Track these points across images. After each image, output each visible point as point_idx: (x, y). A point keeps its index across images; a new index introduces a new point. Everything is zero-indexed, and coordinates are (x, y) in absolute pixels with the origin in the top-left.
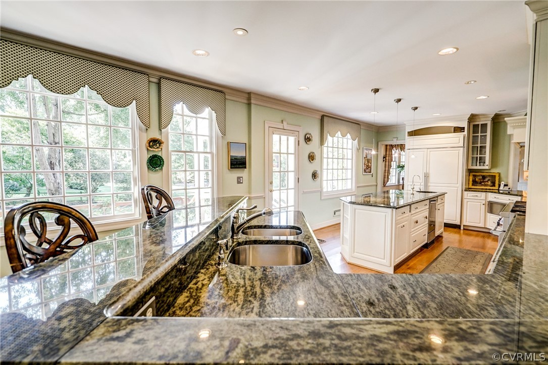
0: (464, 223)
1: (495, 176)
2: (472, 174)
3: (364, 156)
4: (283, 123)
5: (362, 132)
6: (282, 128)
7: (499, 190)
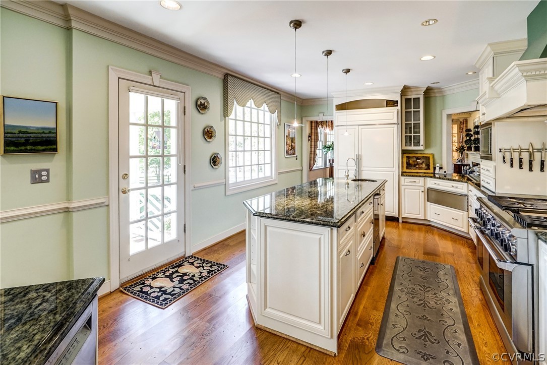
0: (404, 215)
1: (429, 158)
2: (405, 155)
3: (286, 134)
4: (151, 76)
5: (283, 103)
6: (152, 84)
7: (434, 173)
